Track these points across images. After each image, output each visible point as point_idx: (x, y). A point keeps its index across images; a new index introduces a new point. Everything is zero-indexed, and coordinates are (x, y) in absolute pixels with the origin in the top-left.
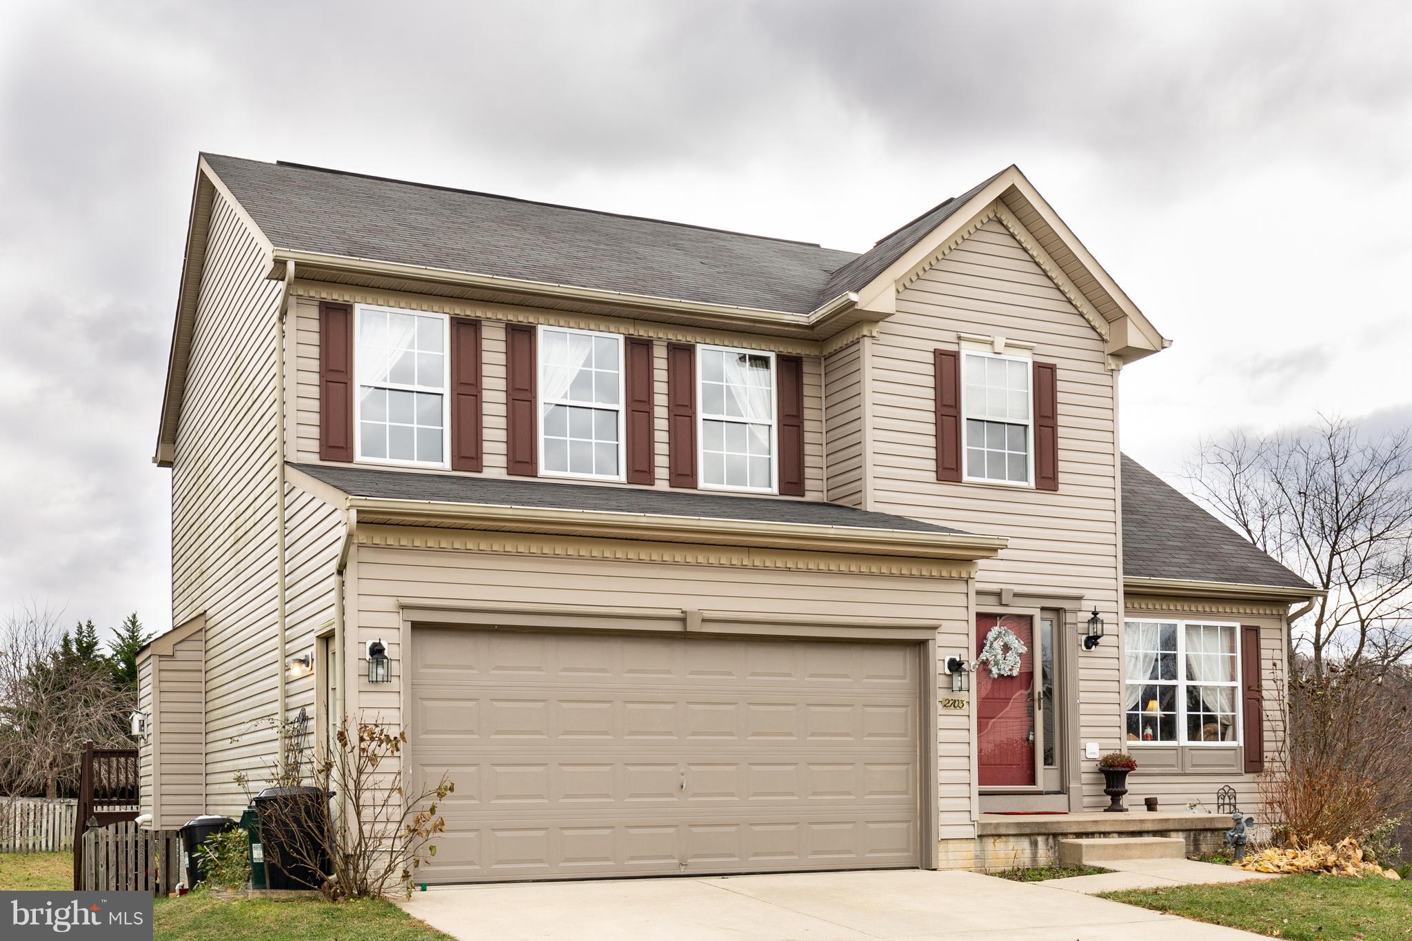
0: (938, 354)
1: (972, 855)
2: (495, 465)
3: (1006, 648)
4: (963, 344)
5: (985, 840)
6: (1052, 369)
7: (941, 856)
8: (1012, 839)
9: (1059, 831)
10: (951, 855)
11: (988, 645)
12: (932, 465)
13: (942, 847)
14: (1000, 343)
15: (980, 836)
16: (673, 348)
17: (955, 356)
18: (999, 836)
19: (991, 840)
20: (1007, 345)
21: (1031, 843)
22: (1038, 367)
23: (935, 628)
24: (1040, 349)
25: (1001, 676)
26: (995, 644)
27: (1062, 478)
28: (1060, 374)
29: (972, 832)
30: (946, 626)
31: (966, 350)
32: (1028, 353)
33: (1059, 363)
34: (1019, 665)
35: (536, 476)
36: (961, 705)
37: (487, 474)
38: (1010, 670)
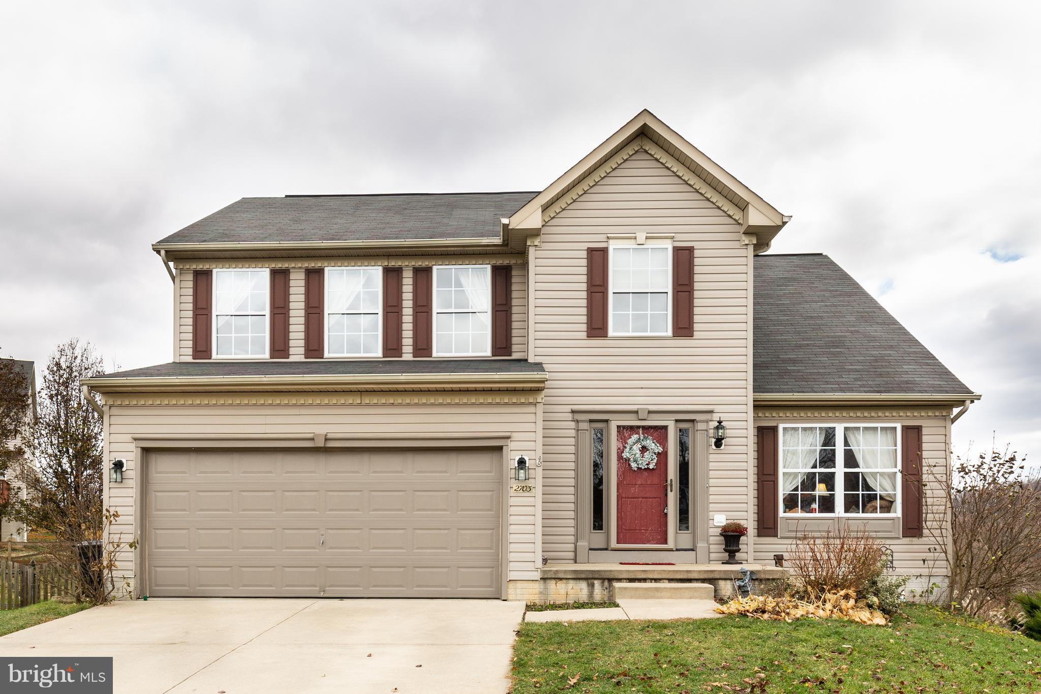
0: (590, 251)
1: (537, 591)
2: (297, 353)
3: (644, 449)
4: (611, 241)
5: (548, 581)
6: (691, 250)
7: (511, 591)
8: (571, 581)
9: (611, 577)
10: (519, 591)
11: (628, 448)
12: (584, 327)
13: (511, 585)
14: (641, 237)
15: (543, 579)
16: (417, 271)
17: (604, 251)
18: (561, 579)
19: (553, 582)
20: (647, 238)
21: (588, 585)
22: (676, 250)
23: (508, 438)
24: (679, 237)
25: (639, 469)
26: (634, 447)
27: (696, 327)
28: (697, 253)
29: (537, 575)
30: (515, 436)
31: (612, 246)
32: (669, 241)
33: (696, 245)
34: (655, 461)
35: (323, 358)
36: (528, 489)
37: (292, 359)
38: (647, 464)
